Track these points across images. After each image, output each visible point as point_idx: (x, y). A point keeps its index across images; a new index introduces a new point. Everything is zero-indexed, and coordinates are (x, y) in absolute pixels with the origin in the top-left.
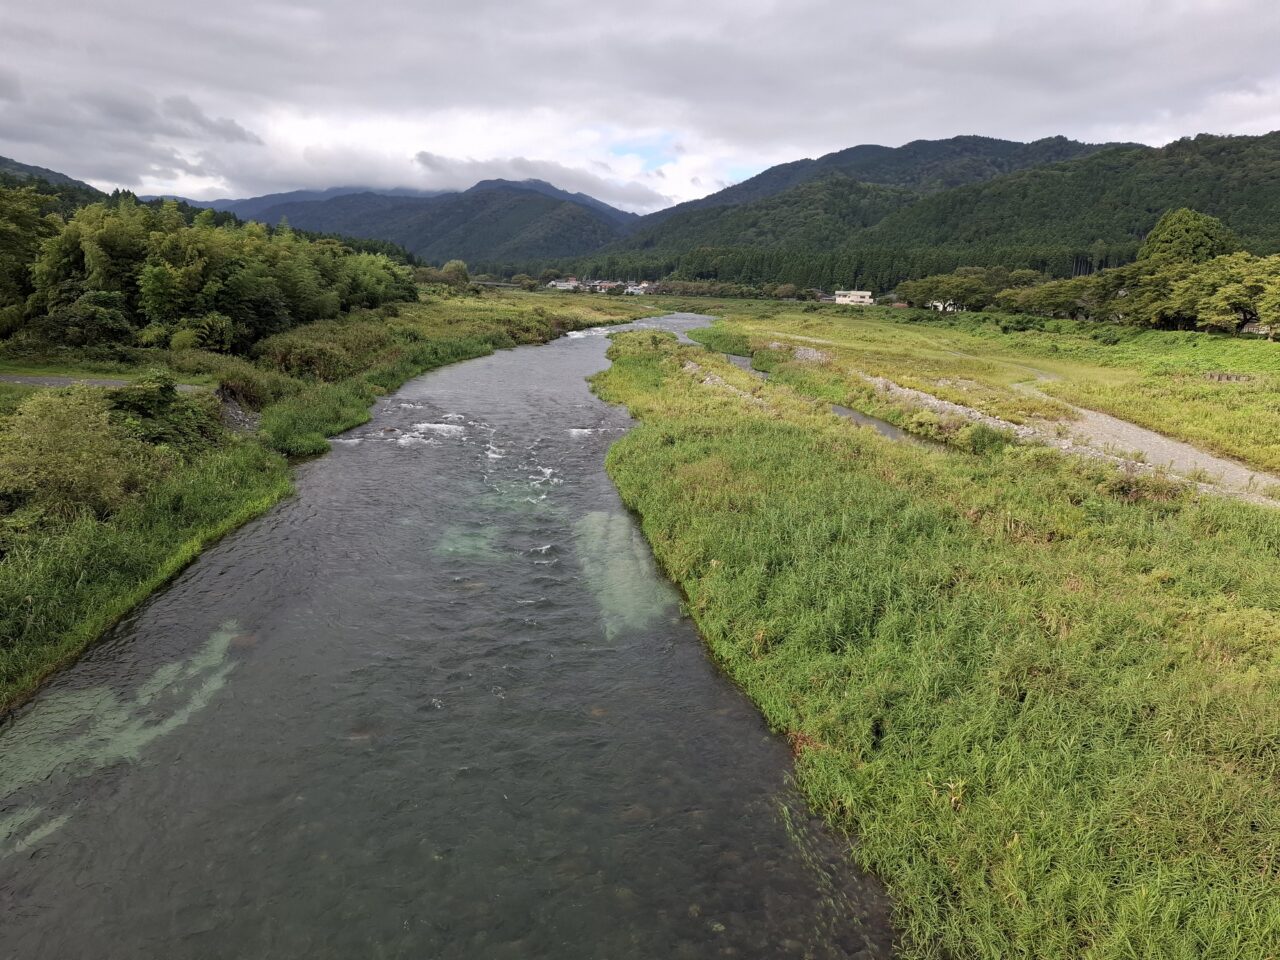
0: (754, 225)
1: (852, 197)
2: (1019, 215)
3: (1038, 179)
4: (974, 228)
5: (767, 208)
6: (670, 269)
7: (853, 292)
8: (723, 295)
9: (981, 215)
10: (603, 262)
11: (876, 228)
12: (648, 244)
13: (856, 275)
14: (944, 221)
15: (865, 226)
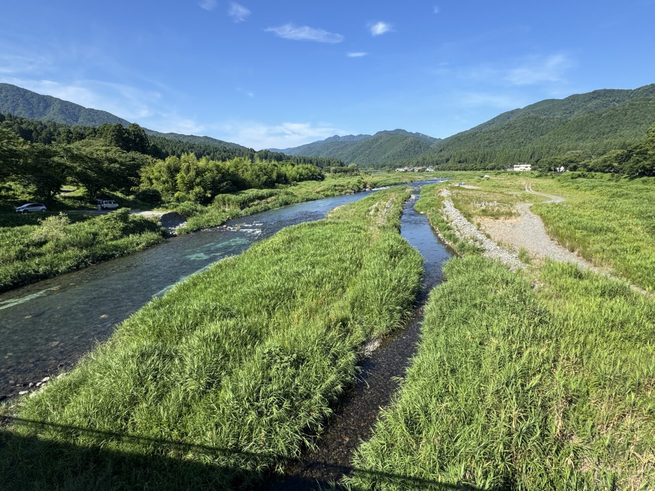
0: (488, 139)
1: (536, 123)
2: (622, 124)
3: (634, 106)
4: (597, 132)
5: (495, 132)
6: (448, 160)
7: (521, 165)
8: (465, 170)
9: (601, 126)
10: (420, 159)
11: (547, 136)
12: (441, 151)
13: (531, 158)
14: (581, 130)
15: (542, 135)
